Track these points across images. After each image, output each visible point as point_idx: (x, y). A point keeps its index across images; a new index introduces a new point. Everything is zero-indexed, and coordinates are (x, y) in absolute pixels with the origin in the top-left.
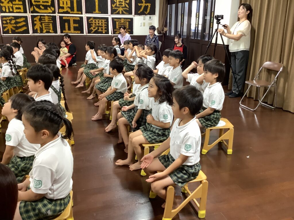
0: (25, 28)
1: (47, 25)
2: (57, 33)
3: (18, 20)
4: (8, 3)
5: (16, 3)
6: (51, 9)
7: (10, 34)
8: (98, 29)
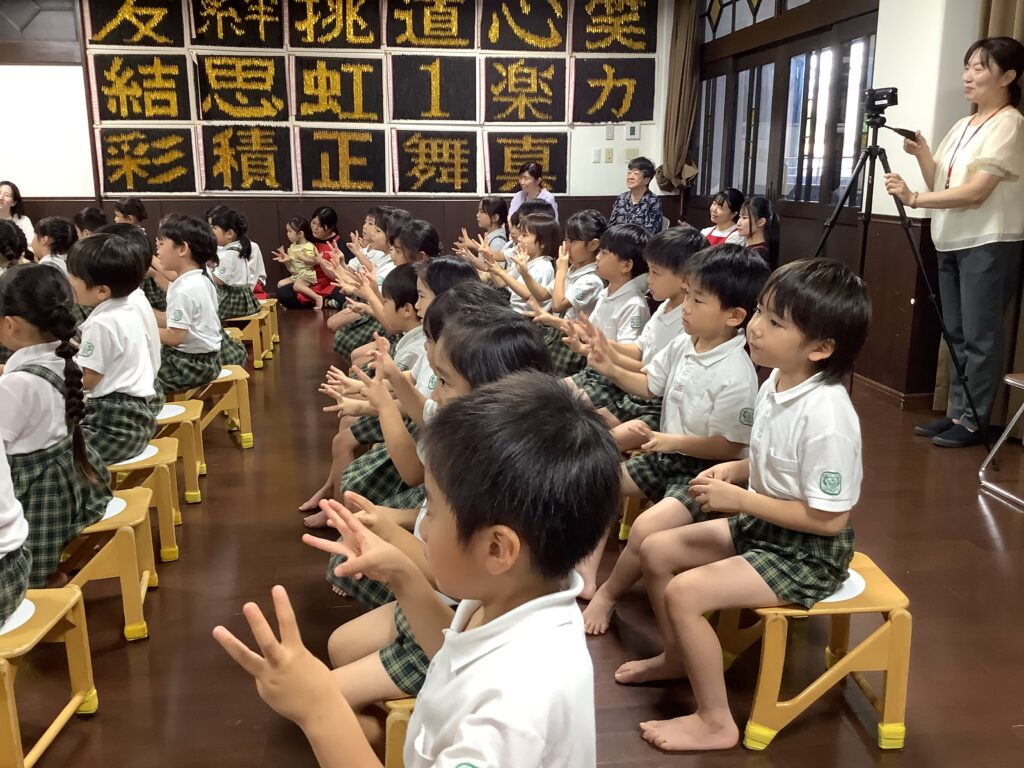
0: (180, 171)
1: (256, 159)
2: (291, 190)
3: (158, 145)
4: (128, 84)
5: (154, 86)
6: (273, 105)
7: (130, 191)
8: (438, 174)
